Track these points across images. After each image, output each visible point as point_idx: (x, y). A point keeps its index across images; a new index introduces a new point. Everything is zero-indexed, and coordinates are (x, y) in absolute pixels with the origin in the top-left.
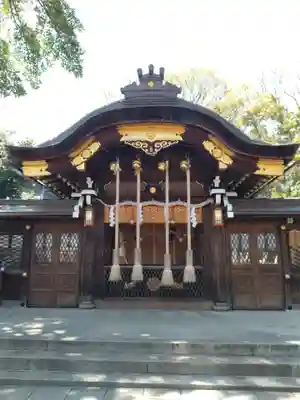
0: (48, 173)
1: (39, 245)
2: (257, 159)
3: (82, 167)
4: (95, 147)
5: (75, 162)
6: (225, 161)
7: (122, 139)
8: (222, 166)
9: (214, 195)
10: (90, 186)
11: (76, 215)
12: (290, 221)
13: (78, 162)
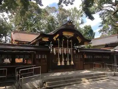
0: (48, 40)
1: (37, 57)
2: (85, 41)
3: (55, 40)
4: (58, 35)
7: (63, 34)
10: (51, 43)
12: (85, 53)
13: (55, 38)
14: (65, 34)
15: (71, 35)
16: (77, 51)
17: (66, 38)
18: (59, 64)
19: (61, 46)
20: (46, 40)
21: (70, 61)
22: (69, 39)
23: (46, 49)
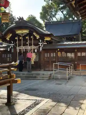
1: (3, 57)
4: (11, 35)
5: (7, 39)
7: (16, 33)
8: (37, 38)
9: (40, 44)
10: (12, 43)
11: (9, 50)
15: (26, 31)
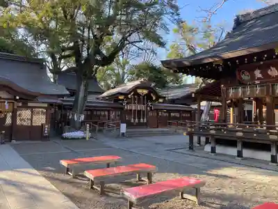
2: (159, 98)
4: (133, 93)
6: (154, 98)
13: (129, 96)
14: (139, 91)
15: (145, 92)
16: (151, 108)
17: (139, 95)
18: (132, 121)
19: (135, 103)
20: (121, 97)
21: (143, 119)
22: (144, 97)
23: (120, 106)
